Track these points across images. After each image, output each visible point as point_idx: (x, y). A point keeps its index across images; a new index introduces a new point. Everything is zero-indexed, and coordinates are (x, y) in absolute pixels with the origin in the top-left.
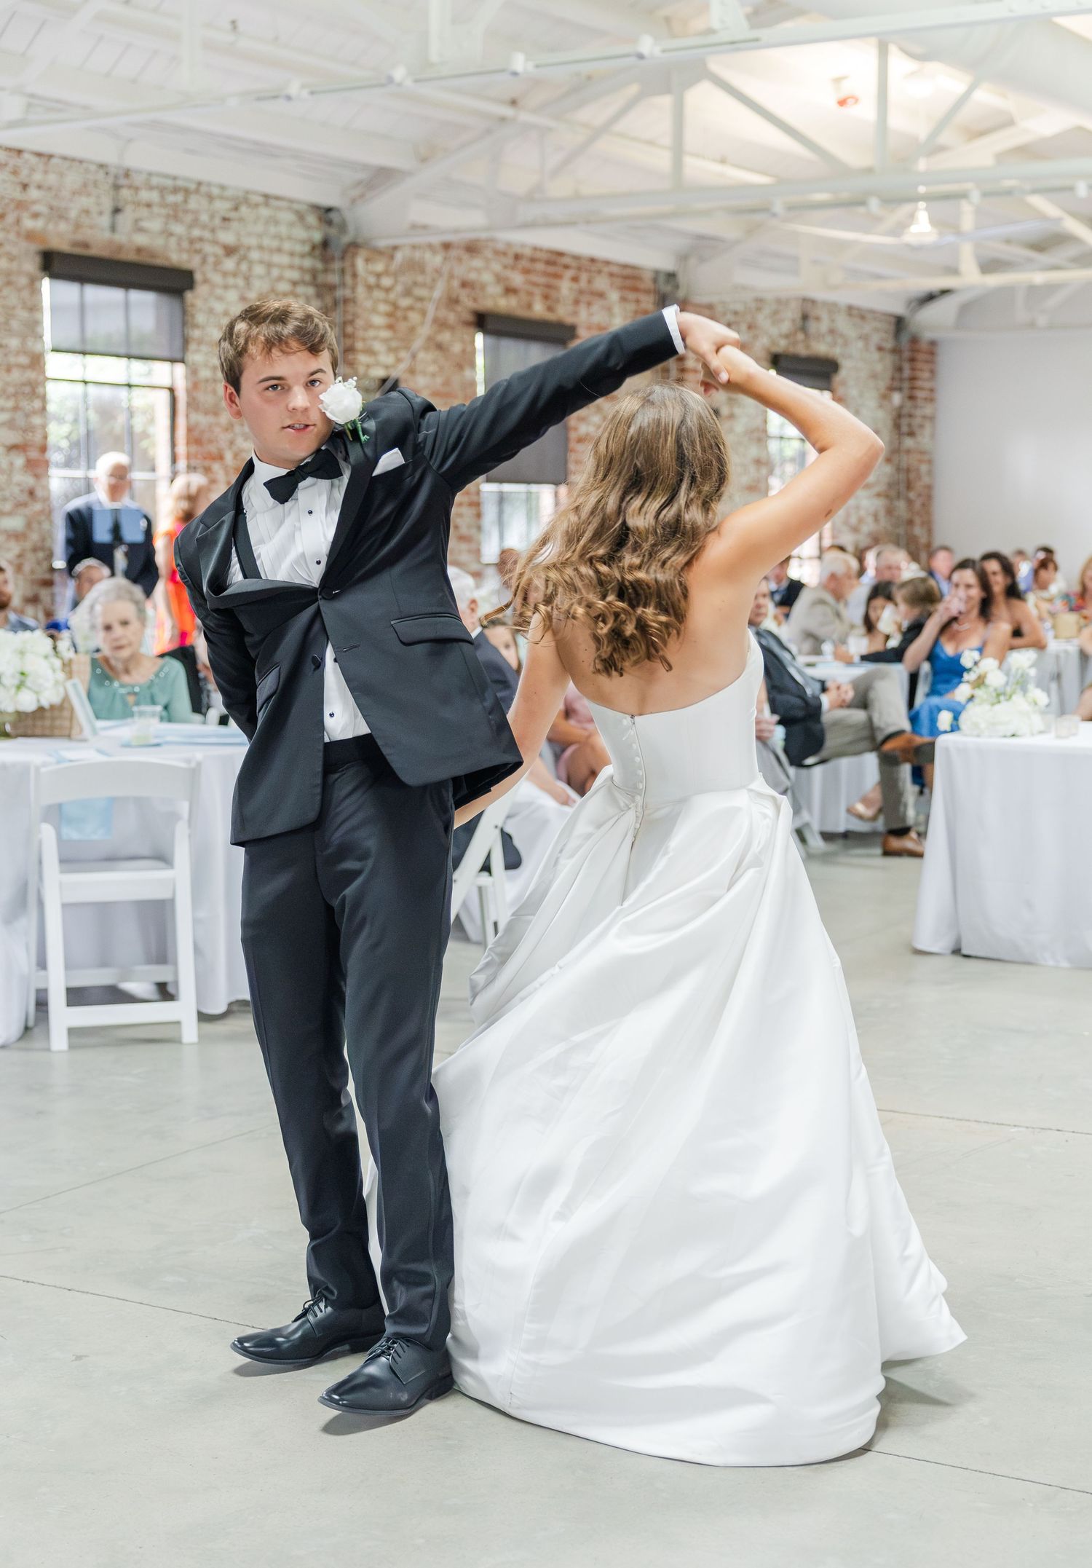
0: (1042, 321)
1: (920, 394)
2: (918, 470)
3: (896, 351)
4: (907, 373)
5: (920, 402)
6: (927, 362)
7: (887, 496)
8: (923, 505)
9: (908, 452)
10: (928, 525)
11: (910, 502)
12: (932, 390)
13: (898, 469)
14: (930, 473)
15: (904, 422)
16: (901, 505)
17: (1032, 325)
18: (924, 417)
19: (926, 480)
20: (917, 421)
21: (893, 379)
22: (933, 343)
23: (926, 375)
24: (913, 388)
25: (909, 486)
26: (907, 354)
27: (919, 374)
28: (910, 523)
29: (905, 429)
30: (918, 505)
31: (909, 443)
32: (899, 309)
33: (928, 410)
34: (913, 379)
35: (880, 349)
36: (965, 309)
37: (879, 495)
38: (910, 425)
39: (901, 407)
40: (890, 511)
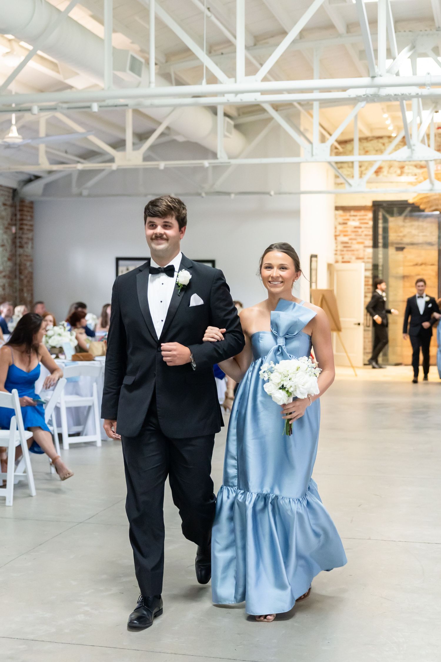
0: (85, 192)
1: (26, 227)
2: (25, 265)
3: (13, 206)
4: (18, 217)
5: (25, 231)
6: (28, 212)
7: (9, 277)
8: (28, 282)
9: (20, 255)
10: (31, 292)
11: (21, 280)
12: (32, 226)
13: (15, 264)
14: (31, 266)
15: (18, 241)
16: (17, 281)
17: (80, 195)
18: (28, 238)
19: (30, 269)
20: (25, 240)
21: (12, 220)
22: (32, 203)
23: (29, 218)
24: (22, 224)
25: (21, 273)
26: (18, 208)
27: (25, 217)
28: (22, 290)
29: (18, 244)
30: (25, 281)
31: (20, 251)
32: (14, 185)
33: (30, 235)
34: (22, 220)
35: (4, 204)
36: (47, 186)
37: (4, 277)
38: (20, 242)
39: (16, 233)
40: (11, 285)
